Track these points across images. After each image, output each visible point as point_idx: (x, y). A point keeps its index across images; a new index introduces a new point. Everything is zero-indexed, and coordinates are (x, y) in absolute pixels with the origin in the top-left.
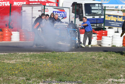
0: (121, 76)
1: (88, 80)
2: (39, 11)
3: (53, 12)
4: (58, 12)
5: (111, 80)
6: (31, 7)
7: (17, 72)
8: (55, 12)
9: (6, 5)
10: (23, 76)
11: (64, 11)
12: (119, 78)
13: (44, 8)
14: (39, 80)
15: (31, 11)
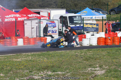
0: (97, 66)
1: (73, 70)
2: (36, 23)
3: (47, 23)
4: (50, 23)
5: (90, 69)
6: (30, 21)
7: (22, 67)
8: (48, 23)
9: (13, 20)
10: (27, 70)
11: (54, 22)
12: (95, 68)
13: (40, 21)
14: (39, 72)
15: (31, 24)
